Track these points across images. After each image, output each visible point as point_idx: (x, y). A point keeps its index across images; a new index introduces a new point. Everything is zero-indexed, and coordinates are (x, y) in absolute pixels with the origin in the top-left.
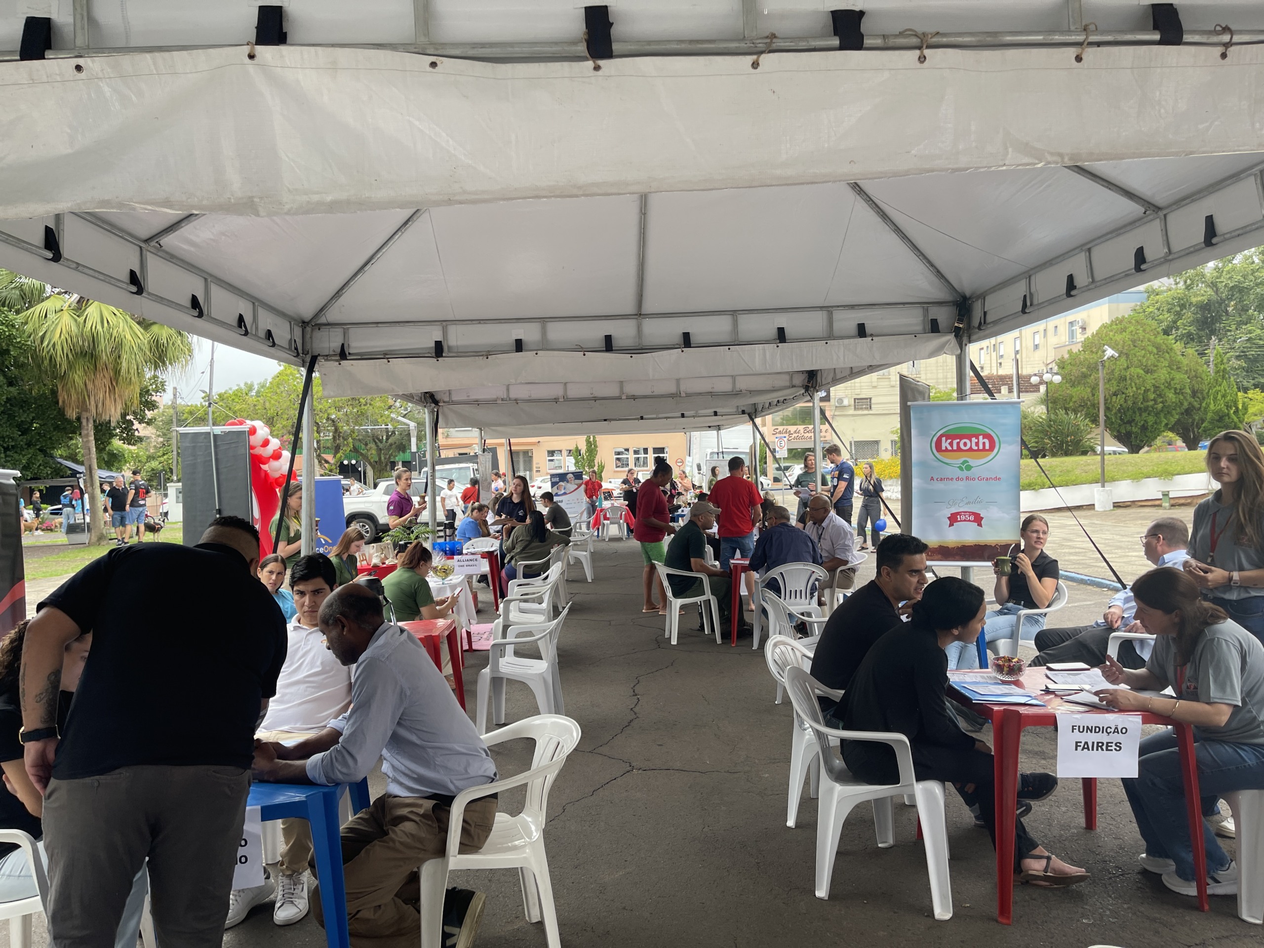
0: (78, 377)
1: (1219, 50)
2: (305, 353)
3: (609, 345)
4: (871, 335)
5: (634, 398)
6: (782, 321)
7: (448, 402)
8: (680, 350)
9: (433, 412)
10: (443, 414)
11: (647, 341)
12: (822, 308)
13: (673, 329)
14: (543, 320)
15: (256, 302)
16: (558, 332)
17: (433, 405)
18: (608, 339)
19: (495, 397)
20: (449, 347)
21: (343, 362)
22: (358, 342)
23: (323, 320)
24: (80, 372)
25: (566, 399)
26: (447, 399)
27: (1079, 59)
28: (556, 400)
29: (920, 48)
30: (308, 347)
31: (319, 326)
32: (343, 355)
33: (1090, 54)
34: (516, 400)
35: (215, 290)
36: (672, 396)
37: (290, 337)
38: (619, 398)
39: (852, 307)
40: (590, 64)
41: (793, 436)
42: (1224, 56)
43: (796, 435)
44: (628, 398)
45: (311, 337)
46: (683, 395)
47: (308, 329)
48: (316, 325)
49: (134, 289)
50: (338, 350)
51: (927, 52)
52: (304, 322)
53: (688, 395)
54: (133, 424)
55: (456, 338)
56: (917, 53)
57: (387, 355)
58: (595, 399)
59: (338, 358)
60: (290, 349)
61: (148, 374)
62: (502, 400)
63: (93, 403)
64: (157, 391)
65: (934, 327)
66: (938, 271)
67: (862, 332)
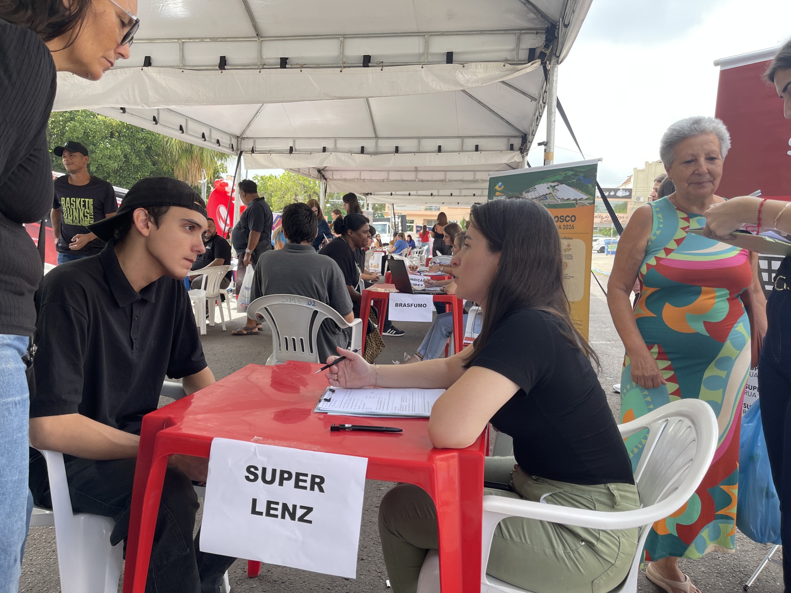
0: (184, 162)
2: (237, 150)
3: (363, 150)
4: (481, 151)
5: (422, 181)
6: (440, 142)
8: (393, 154)
9: (324, 184)
10: (329, 185)
11: (380, 150)
12: (458, 137)
13: (391, 145)
14: (336, 139)
15: (211, 128)
16: (342, 144)
17: (324, 180)
18: (363, 148)
19: (354, 178)
20: (295, 149)
21: (253, 154)
22: (258, 147)
23: (245, 136)
24: (185, 160)
25: (388, 180)
26: (331, 178)
27: (341, 71)
29: (300, 68)
30: (239, 147)
31: (244, 138)
32: (253, 151)
33: (344, 70)
35: (190, 123)
37: (229, 143)
39: (473, 137)
40: (220, 71)
42: (382, 70)
45: (241, 143)
47: (240, 139)
48: (242, 138)
50: (251, 149)
52: (238, 137)
55: (298, 146)
57: (270, 152)
58: (403, 181)
59: (251, 152)
60: (230, 148)
62: (357, 179)
65: (512, 148)
66: (507, 121)
67: (477, 148)
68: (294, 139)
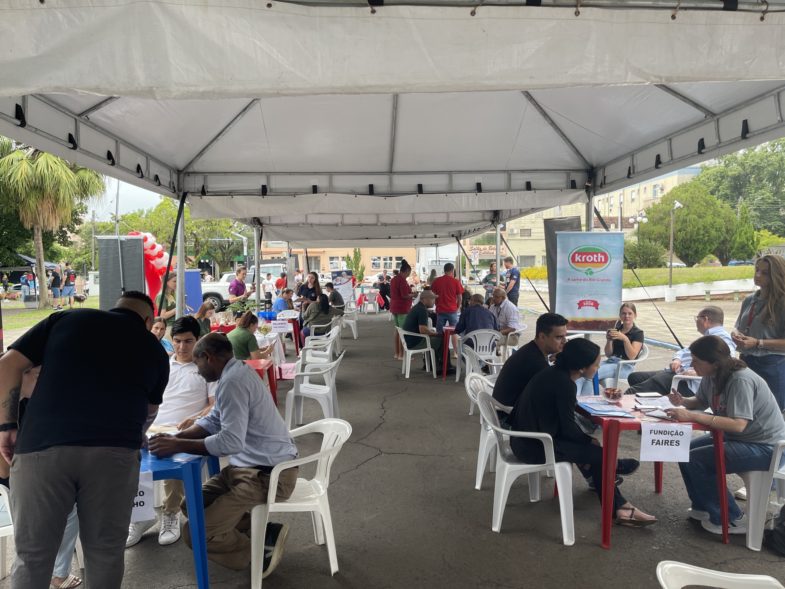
0: (32, 202)
1: (759, 15)
2: (179, 190)
3: (371, 190)
4: (535, 189)
5: (386, 225)
6: (479, 179)
7: (269, 224)
8: (416, 195)
9: (259, 230)
10: (265, 232)
11: (395, 189)
12: (504, 171)
13: (412, 182)
14: (330, 174)
15: (148, 157)
16: (340, 182)
17: (259, 226)
18: (371, 187)
19: (298, 222)
20: (270, 189)
21: (204, 197)
22: (213, 185)
23: (191, 170)
24: (33, 199)
25: (343, 225)
26: (268, 222)
27: (673, 17)
28: (337, 225)
29: (576, 6)
30: (181, 187)
31: (189, 174)
32: (203, 192)
33: (680, 14)
34: (311, 224)
35: (122, 148)
36: (410, 224)
37: (169, 180)
38: (376, 225)
39: (523, 171)
40: (369, 9)
41: (482, 252)
42: (762, 19)
43: (484, 251)
44: (382, 225)
45: (183, 181)
46: (416, 223)
47: (182, 175)
48: (187, 173)
49: (71, 146)
50: (201, 189)
51: (580, 9)
52: (178, 171)
53: (419, 224)
54: (67, 233)
55: (275, 183)
56: (574, 9)
57: (231, 193)
58: (361, 225)
59: (200, 194)
60: (170, 187)
61: (77, 202)
62: (303, 224)
63: (41, 219)
64: (82, 213)
65: (573, 185)
66: (577, 151)
67: (529, 186)
68: (268, 174)
